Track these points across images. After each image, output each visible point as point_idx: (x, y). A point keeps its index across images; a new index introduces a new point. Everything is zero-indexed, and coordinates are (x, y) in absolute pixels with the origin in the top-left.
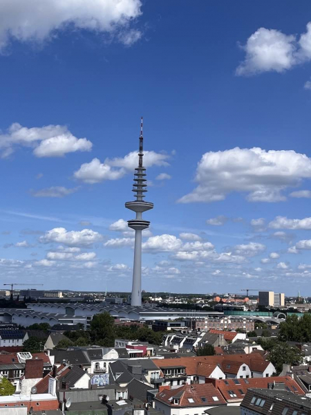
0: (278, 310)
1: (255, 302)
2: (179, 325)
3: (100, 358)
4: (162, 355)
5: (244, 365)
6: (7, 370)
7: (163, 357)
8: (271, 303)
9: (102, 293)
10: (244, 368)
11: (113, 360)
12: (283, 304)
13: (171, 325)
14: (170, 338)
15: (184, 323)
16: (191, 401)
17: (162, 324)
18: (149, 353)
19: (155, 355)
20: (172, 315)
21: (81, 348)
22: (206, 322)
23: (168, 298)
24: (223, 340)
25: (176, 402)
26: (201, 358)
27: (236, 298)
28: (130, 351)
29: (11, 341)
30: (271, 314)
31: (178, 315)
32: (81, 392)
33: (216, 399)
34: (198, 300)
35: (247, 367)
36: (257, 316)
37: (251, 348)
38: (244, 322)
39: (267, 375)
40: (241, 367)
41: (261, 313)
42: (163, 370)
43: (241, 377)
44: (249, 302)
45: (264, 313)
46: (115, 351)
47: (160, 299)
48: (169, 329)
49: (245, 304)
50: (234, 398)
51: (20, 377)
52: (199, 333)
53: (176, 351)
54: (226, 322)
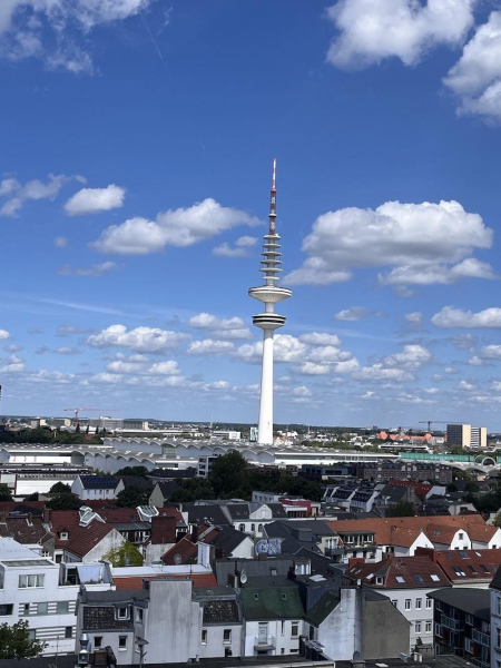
0: (481, 452)
1: (441, 441)
2: (339, 473)
3: (246, 518)
4: (335, 515)
5: (461, 531)
6: (125, 531)
7: (336, 519)
8: (467, 441)
9: (204, 424)
10: (461, 535)
11: (264, 520)
12: (484, 443)
13: (328, 472)
14: (331, 491)
15: (346, 470)
16: (400, 580)
17: (313, 471)
18: (314, 511)
19: (323, 515)
20: (323, 457)
21: (216, 502)
22: (380, 469)
23: (306, 433)
24: (413, 495)
25: (379, 581)
26: (396, 521)
27: (410, 433)
28: (288, 508)
29: (98, 491)
30: (472, 458)
31: (333, 458)
32: (245, 564)
33: (435, 578)
34: (353, 437)
35: (465, 535)
36: (451, 461)
37: (458, 508)
38: (437, 470)
39: (494, 546)
40: (457, 535)
41: (456, 457)
42: (342, 536)
43: (457, 548)
44: (432, 440)
45: (461, 457)
46: (267, 508)
47: (295, 434)
48: (325, 477)
49: (425, 442)
50: (462, 577)
51: (144, 541)
52: (372, 484)
53: (348, 510)
54: (409, 470)
